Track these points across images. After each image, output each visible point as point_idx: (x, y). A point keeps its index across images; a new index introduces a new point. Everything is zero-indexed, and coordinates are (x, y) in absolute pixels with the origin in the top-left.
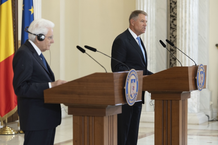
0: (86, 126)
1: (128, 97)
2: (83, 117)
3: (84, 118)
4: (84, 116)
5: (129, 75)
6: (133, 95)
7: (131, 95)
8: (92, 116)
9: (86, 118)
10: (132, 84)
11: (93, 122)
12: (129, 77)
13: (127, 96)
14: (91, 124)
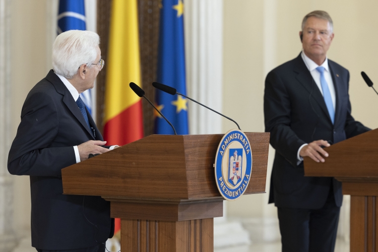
0: (144, 240)
1: (222, 184)
2: (139, 222)
3: (141, 223)
4: (141, 221)
5: (225, 140)
6: (235, 181)
7: (231, 181)
8: (156, 221)
9: (144, 223)
10: (232, 158)
11: (157, 232)
12: (223, 143)
13: (220, 182)
14: (153, 236)
